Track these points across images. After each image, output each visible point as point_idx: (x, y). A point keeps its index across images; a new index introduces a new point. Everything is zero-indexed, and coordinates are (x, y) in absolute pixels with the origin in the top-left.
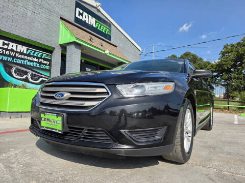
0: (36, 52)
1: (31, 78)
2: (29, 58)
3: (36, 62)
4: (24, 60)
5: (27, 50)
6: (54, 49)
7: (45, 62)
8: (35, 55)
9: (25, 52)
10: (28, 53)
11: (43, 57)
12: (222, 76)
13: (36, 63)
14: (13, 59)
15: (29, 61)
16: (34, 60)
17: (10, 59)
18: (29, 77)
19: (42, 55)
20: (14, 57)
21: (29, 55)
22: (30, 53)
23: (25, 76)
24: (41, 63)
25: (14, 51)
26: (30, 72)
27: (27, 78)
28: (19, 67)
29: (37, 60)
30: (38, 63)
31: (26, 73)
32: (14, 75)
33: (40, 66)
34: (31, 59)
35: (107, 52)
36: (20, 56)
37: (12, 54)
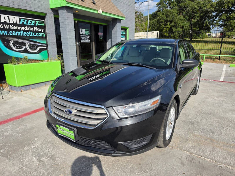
0: (29, 21)
1: (30, 48)
2: (23, 28)
3: (31, 31)
4: (19, 31)
5: (20, 19)
6: (46, 14)
7: (40, 30)
8: (28, 24)
9: (18, 23)
10: (21, 23)
11: (37, 25)
12: (221, 16)
13: (31, 33)
14: (8, 33)
15: (24, 31)
16: (29, 29)
17: (6, 33)
18: (28, 47)
19: (36, 23)
20: (9, 30)
21: (22, 25)
22: (23, 23)
23: (24, 48)
24: (35, 32)
25: (7, 24)
26: (28, 43)
27: (26, 49)
28: (17, 40)
29: (32, 29)
30: (33, 31)
31: (24, 44)
32: (14, 48)
33: (35, 34)
34: (26, 28)
35: (100, 11)
36: (15, 28)
37: (7, 27)
